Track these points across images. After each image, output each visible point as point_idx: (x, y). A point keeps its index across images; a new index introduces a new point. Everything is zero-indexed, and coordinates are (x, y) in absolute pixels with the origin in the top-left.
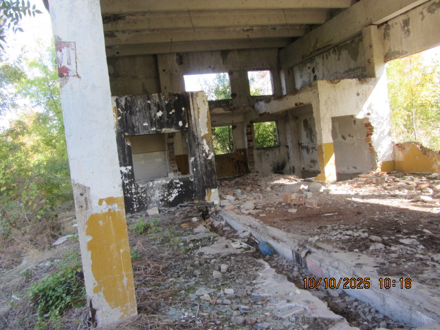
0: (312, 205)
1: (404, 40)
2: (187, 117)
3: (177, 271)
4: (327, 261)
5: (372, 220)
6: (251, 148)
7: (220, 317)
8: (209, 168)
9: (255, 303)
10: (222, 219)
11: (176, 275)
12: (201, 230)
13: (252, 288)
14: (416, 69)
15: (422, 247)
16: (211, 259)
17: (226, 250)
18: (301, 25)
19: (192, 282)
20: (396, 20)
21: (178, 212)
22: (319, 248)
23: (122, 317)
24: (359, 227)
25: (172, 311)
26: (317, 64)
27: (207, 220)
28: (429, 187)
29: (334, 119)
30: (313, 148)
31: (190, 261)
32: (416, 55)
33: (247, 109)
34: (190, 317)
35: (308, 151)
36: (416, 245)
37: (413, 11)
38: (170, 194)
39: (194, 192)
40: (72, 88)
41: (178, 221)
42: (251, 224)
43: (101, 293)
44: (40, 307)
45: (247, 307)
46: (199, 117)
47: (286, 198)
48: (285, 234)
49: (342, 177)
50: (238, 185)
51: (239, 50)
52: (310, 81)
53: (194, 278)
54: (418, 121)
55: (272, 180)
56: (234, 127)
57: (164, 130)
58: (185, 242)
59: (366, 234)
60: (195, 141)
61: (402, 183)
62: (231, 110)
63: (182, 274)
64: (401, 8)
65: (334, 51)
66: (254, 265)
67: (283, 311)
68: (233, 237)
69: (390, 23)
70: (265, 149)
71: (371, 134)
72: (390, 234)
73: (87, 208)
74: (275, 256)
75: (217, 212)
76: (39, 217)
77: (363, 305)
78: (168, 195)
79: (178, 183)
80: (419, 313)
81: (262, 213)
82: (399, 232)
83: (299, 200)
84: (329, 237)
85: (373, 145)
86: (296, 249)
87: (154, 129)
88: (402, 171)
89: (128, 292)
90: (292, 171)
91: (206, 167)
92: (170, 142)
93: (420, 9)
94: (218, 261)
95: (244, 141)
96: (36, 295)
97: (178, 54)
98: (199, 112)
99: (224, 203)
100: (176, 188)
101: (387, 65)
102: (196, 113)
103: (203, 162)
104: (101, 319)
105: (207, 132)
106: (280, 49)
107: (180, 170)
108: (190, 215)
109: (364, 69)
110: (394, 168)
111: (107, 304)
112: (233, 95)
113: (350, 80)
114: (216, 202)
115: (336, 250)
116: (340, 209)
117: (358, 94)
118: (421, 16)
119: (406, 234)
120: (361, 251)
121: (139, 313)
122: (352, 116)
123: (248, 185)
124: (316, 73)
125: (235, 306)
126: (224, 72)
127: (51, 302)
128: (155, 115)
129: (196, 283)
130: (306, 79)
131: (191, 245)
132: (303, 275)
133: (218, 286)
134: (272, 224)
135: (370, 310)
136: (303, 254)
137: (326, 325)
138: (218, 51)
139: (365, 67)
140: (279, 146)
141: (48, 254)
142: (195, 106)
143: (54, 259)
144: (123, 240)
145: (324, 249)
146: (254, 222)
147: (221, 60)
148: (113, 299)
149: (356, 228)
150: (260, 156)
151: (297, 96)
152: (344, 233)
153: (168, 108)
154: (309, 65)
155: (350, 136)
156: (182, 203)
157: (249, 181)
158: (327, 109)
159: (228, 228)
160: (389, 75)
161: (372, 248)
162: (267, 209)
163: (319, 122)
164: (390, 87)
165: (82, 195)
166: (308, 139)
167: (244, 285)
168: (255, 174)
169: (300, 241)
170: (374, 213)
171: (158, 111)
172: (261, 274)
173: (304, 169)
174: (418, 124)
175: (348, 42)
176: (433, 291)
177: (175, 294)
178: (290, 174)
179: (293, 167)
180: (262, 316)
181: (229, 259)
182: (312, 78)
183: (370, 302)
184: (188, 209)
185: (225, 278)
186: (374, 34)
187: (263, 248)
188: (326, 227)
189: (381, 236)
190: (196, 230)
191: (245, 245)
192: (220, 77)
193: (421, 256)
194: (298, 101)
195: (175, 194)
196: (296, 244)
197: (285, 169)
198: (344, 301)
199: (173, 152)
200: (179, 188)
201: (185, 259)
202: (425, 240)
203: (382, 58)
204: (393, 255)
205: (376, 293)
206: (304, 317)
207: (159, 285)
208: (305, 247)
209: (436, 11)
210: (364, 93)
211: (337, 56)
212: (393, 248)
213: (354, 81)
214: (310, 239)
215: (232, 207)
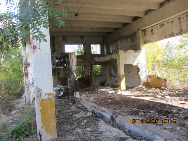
0: (117, 99)
1: (151, 36)
2: (68, 62)
3: (67, 123)
4: (124, 119)
5: (139, 104)
6: (91, 75)
7: (87, 138)
8: (76, 83)
9: (99, 133)
10: (81, 104)
11: (67, 124)
12: (74, 108)
13: (97, 128)
14: (156, 47)
15: (157, 113)
16: (80, 119)
17: (85, 115)
18: (112, 28)
19: (74, 127)
20: (148, 29)
21: (63, 101)
22: (120, 114)
23: (51, 138)
24: (135, 107)
25: (68, 137)
26: (118, 43)
27: (75, 104)
28: (160, 92)
29: (125, 65)
30: (116, 76)
31: (72, 119)
32: (156, 42)
33: (91, 59)
34: (75, 138)
35: (114, 77)
36: (155, 113)
37: (155, 26)
38: (60, 93)
39: (69, 93)
40: (37, 53)
41: (64, 104)
42: (93, 106)
43: (44, 129)
44: (14, 136)
45: (96, 134)
46: (73, 63)
47: (106, 96)
48: (107, 109)
49: (128, 88)
50: (86, 91)
51: (87, 36)
52: (115, 50)
53: (74, 125)
54: (156, 67)
55: (100, 89)
56: (85, 67)
57: (58, 67)
58: (68, 112)
59: (138, 109)
60: (71, 72)
61: (150, 91)
62: (84, 60)
63: (69, 124)
64: (150, 25)
65: (125, 39)
66: (97, 121)
67: (109, 135)
68: (86, 111)
69: (146, 30)
70: (97, 76)
71: (139, 72)
72: (146, 109)
73: (40, 97)
74: (103, 118)
75: (79, 101)
76: (5, 102)
77: (137, 134)
78: (59, 94)
79: (63, 89)
80: (156, 136)
81: (98, 101)
82: (149, 108)
83: (112, 97)
84: (124, 110)
85: (140, 76)
86: (112, 115)
87: (54, 67)
88: (150, 86)
89: (54, 128)
90: (108, 85)
91: (75, 83)
92: (58, 72)
93: (157, 26)
94: (83, 119)
95: (89, 73)
96: (13, 132)
97: (63, 36)
98: (73, 61)
99: (82, 97)
100: (62, 91)
101: (145, 45)
102: (72, 61)
103: (73, 81)
104: (43, 139)
105: (76, 69)
106: (104, 36)
107: (62, 84)
108: (68, 102)
109: (136, 46)
110: (147, 85)
111: (46, 133)
112: (85, 54)
113: (131, 51)
114: (79, 97)
115: (127, 115)
116: (127, 100)
117: (134, 56)
118: (157, 28)
119: (151, 109)
120: (136, 115)
121: (57, 136)
122: (132, 64)
123: (90, 90)
124: (118, 47)
125: (92, 134)
126: (81, 44)
127: (19, 134)
128: (55, 61)
129: (75, 127)
130: (114, 48)
131: (71, 114)
132: (115, 125)
133: (84, 128)
134: (102, 106)
135: (139, 136)
136: (114, 117)
137: (125, 139)
138: (79, 36)
139: (137, 46)
140: (102, 75)
141: (10, 117)
142: (71, 58)
143: (14, 119)
144: (53, 109)
145: (122, 115)
146: (94, 105)
147: (80, 39)
148: (48, 131)
149: (134, 107)
150: (95, 79)
151: (111, 55)
152: (129, 109)
153: (60, 59)
154: (115, 43)
155: (131, 72)
156: (65, 97)
157: (91, 89)
158: (123, 61)
159: (83, 108)
160: (145, 49)
161: (140, 114)
162: (99, 100)
163: (119, 66)
164: (146, 53)
165: (39, 92)
166: (114, 73)
167: (94, 127)
168: (93, 86)
169: (113, 112)
170: (140, 102)
171: (56, 60)
172: (100, 124)
173: (112, 84)
174: (156, 68)
175: (131, 36)
176: (161, 128)
177: (68, 131)
178: (107, 86)
179: (108, 84)
180: (102, 137)
181: (87, 118)
182: (116, 49)
183: (139, 133)
184: (67, 100)
185: (86, 125)
186: (140, 33)
187: (98, 115)
188: (123, 107)
189: (143, 110)
190: (72, 108)
191: (91, 114)
192: (79, 46)
193: (157, 117)
194: (111, 58)
195: (62, 93)
196: (112, 113)
197: (105, 84)
198: (130, 133)
199: (59, 76)
200: (63, 91)
201: (69, 119)
202: (158, 111)
203: (143, 43)
204: (147, 116)
205: (141, 129)
206: (117, 137)
207: (61, 128)
208: (115, 114)
209: (163, 27)
210: (136, 56)
211: (126, 41)
212: (147, 114)
213: (133, 51)
214: (117, 111)
215: (85, 99)
